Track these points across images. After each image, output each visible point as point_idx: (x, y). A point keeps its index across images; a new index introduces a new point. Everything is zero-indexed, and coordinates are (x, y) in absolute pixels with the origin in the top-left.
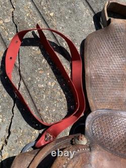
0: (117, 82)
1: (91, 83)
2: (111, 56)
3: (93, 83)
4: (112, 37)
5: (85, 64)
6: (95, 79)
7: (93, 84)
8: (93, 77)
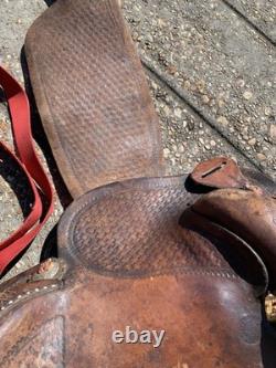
0: (123, 118)
1: (60, 138)
2: (93, 61)
3: (66, 135)
4: (82, 18)
5: (37, 97)
6: (68, 125)
7: (65, 138)
8: (63, 123)
